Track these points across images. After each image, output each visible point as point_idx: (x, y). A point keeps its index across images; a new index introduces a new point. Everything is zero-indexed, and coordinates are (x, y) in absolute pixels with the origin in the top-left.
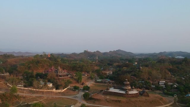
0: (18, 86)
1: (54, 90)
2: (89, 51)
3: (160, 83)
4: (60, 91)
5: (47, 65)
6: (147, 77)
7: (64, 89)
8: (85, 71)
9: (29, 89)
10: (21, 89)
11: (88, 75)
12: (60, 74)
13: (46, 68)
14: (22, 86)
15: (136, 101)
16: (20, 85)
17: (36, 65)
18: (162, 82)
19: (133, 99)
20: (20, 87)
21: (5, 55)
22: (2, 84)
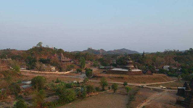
0: (21, 69)
1: (57, 72)
2: (93, 49)
3: (164, 68)
4: (62, 73)
5: (50, 53)
6: (151, 63)
7: (66, 71)
8: (88, 59)
9: (31, 71)
10: (24, 72)
11: (91, 63)
12: (63, 60)
13: (49, 55)
14: (25, 69)
15: (139, 78)
16: (23, 68)
17: (39, 52)
18: (166, 67)
19: (136, 76)
20: (23, 69)
21: (8, 49)
22: (5, 68)
